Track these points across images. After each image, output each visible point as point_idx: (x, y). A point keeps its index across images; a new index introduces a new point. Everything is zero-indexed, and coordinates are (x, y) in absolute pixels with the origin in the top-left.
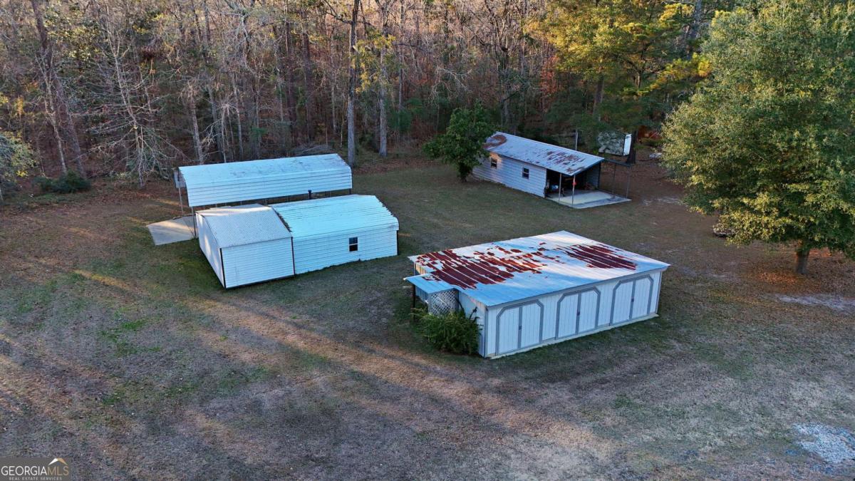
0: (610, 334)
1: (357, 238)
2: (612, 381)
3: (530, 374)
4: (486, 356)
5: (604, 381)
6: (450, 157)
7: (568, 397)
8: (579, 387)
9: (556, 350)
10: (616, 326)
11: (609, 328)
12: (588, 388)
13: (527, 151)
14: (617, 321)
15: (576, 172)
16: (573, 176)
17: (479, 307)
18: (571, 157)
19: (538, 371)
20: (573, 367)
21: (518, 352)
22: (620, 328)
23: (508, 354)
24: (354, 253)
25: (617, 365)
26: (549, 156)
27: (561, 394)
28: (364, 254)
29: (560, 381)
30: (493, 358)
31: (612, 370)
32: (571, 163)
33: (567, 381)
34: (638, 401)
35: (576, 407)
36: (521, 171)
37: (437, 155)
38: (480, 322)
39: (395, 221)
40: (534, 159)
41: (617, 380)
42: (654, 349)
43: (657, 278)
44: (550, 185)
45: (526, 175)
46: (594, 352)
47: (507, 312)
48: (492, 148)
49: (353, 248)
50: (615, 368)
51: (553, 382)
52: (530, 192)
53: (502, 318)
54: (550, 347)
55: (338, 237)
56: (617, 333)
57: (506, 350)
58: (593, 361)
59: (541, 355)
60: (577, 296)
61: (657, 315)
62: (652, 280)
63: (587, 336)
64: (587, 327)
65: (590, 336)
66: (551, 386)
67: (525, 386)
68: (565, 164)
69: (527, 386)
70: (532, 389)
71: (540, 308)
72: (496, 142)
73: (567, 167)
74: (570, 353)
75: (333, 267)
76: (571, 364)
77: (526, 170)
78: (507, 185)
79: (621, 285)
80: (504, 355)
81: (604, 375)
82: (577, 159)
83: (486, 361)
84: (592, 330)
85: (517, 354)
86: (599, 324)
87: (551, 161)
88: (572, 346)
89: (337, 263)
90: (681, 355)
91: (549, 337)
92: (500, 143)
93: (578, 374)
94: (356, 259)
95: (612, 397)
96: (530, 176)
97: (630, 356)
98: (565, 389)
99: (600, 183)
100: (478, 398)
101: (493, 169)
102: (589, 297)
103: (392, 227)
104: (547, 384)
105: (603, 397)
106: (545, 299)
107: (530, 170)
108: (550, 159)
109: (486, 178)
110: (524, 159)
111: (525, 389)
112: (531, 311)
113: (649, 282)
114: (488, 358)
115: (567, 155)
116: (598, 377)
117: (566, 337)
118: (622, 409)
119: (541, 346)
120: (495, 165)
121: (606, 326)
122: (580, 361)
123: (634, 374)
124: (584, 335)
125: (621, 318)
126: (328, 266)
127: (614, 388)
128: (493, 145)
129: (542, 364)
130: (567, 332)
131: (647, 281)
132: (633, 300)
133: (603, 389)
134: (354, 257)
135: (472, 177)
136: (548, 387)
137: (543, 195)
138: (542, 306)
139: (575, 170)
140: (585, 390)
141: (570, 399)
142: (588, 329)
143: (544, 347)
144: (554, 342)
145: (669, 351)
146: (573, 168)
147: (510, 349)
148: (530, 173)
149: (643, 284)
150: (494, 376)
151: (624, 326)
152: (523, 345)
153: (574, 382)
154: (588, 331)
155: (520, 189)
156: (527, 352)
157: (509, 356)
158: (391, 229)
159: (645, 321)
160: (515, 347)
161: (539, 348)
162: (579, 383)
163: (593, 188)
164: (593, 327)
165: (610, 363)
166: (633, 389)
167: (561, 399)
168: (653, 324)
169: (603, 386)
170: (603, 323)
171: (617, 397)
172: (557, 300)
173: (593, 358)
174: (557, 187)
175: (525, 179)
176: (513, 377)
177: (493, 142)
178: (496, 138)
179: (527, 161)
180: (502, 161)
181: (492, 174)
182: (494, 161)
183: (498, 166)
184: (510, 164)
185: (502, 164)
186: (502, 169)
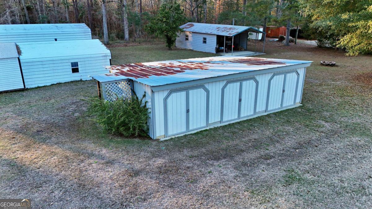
0: (267, 118)
1: (77, 63)
2: (276, 157)
3: (196, 153)
4: (155, 139)
5: (267, 157)
6: (160, 32)
7: (233, 175)
8: (244, 164)
9: (221, 131)
10: (271, 112)
11: (266, 114)
12: (253, 164)
13: (205, 28)
14: (272, 109)
15: (234, 34)
16: (232, 36)
17: (147, 91)
18: (230, 29)
19: (204, 150)
20: (237, 145)
21: (187, 133)
22: (275, 114)
23: (176, 136)
24: (76, 74)
25: (278, 142)
26: (218, 29)
27: (225, 172)
28: (84, 75)
29: (225, 158)
30: (162, 140)
31: (275, 146)
32: (231, 31)
33: (232, 157)
34: (308, 177)
35: (243, 186)
36: (202, 40)
38: (149, 105)
39: (108, 52)
40: (209, 31)
41: (281, 155)
42: (308, 128)
43: (302, 72)
44: (219, 47)
45: (205, 42)
46: (255, 132)
47: (174, 95)
49: (75, 70)
50: (277, 145)
51: (217, 159)
52: (207, 51)
53: (169, 100)
54: (216, 129)
55: (62, 60)
56: (272, 117)
57: (175, 132)
58: (255, 139)
59: (207, 135)
60: (239, 84)
61: (302, 105)
62: (298, 74)
63: (247, 120)
64: (247, 113)
65: (250, 120)
66: (216, 163)
67: (188, 165)
69: (191, 165)
70: (196, 167)
71: (206, 93)
74: (234, 133)
75: (59, 84)
76: (235, 143)
77: (205, 39)
78: (195, 50)
79: (275, 77)
80: (173, 137)
81: (268, 151)
82: (234, 29)
83: (154, 143)
84: (252, 115)
85: (185, 136)
86: (257, 111)
87: (219, 31)
88: (235, 128)
89: (63, 81)
90: (334, 133)
91: (215, 120)
92: (191, 27)
93: (243, 151)
94: (78, 79)
95: (280, 173)
96: (207, 42)
97: (288, 134)
98: (230, 166)
100: (134, 180)
101: (187, 41)
102: (248, 86)
103: (106, 56)
104: (211, 162)
105: (271, 174)
106: (210, 85)
107: (207, 38)
109: (183, 47)
110: (203, 32)
111: (188, 168)
112: (197, 95)
113: (296, 76)
114: (157, 140)
115: (228, 28)
116: (262, 153)
117: (230, 121)
118: (294, 186)
119: (208, 128)
120: (187, 39)
121: (263, 112)
122: (244, 140)
123: (296, 149)
124: (245, 119)
125: (275, 106)
126: (55, 83)
127: (280, 164)
128: (187, 28)
129: (208, 143)
130: (231, 117)
131: (294, 74)
132: (284, 91)
133: (268, 164)
134: (76, 77)
135: (175, 46)
136: (212, 165)
137: (215, 53)
138: (208, 92)
140: (250, 166)
141: (235, 177)
142: (249, 114)
143: (211, 129)
144: (219, 125)
145: (321, 129)
146: (232, 33)
147: (179, 131)
148: (207, 40)
149: (292, 77)
150: (159, 156)
151: (277, 112)
152: (191, 128)
153: (239, 159)
154: (248, 116)
155: (201, 51)
156: (195, 134)
157: (178, 138)
158: (105, 58)
159: (293, 109)
160: (184, 129)
161: (206, 130)
162: (244, 159)
163: (243, 49)
164: (252, 113)
165: (272, 141)
166: (299, 163)
167: (225, 177)
168: (300, 110)
169: (268, 161)
170: (260, 110)
171: (285, 173)
172: (221, 87)
173: (256, 136)
174: (223, 48)
175: (204, 44)
176: (177, 155)
177: (186, 27)
178: (188, 25)
179: (205, 33)
180: (191, 36)
181: (186, 45)
182: (187, 36)
183: (189, 39)
184: (196, 36)
185: (192, 38)
186: (192, 41)
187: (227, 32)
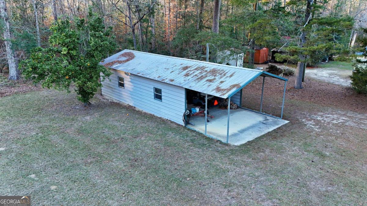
13: (157, 67)
15: (231, 92)
16: (227, 98)
26: (185, 72)
32: (218, 80)
36: (152, 93)
37: (42, 76)
40: (167, 77)
45: (158, 95)
48: (119, 65)
52: (165, 117)
68: (210, 81)
72: (124, 59)
73: (214, 85)
77: (158, 91)
78: (138, 108)
82: (223, 74)
87: (189, 77)
92: (128, 60)
96: (163, 97)
99: (243, 100)
101: (121, 89)
107: (163, 90)
108: (187, 75)
109: (115, 99)
110: (154, 76)
115: (208, 69)
120: (121, 85)
128: (120, 62)
135: (101, 98)
137: (182, 123)
139: (229, 90)
146: (224, 86)
148: (163, 94)
155: (152, 113)
175: (157, 102)
177: (120, 60)
178: (123, 55)
179: (159, 79)
180: (130, 80)
181: (120, 95)
182: (121, 79)
183: (125, 85)
184: (139, 83)
185: (130, 83)
186: (131, 90)
187: (208, 84)
